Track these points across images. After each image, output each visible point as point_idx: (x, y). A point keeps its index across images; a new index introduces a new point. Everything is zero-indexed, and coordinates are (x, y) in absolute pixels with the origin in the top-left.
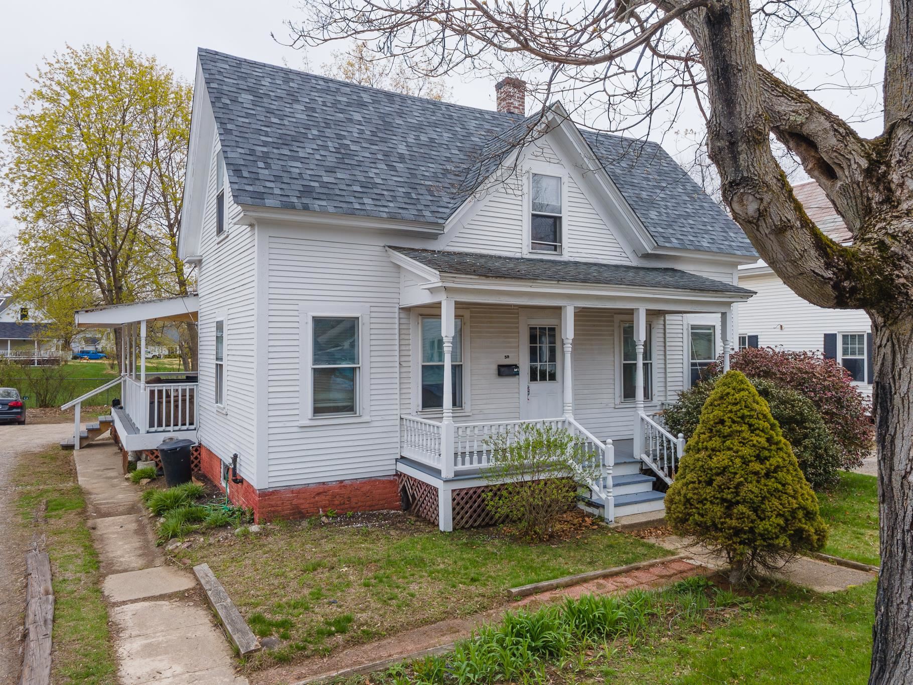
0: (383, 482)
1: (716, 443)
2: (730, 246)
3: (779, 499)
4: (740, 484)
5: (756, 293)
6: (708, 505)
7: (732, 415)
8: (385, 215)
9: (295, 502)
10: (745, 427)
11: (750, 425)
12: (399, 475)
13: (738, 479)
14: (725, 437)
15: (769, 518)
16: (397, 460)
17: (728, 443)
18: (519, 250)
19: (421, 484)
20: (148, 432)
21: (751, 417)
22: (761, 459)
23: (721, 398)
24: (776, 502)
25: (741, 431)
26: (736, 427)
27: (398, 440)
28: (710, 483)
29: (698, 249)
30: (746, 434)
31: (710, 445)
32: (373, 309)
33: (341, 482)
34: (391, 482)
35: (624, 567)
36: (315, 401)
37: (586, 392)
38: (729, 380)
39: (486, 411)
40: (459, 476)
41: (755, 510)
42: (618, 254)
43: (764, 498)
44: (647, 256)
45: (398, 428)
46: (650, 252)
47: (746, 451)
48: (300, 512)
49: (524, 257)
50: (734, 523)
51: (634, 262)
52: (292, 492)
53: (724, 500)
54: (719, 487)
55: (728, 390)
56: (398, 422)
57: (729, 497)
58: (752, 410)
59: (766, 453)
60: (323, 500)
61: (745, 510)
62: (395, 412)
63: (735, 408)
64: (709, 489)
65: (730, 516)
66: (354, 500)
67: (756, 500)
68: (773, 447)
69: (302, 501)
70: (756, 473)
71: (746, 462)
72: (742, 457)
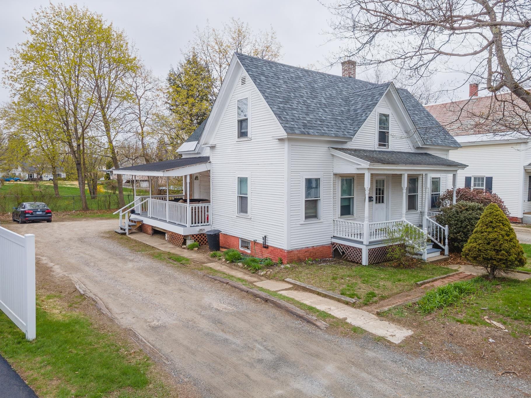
0: (326, 247)
1: (490, 229)
2: (448, 142)
3: (514, 248)
4: (502, 244)
5: (468, 166)
6: (489, 251)
7: (496, 220)
8: (333, 135)
9: (298, 255)
10: (501, 224)
11: (503, 223)
12: (333, 244)
13: (501, 242)
14: (493, 228)
15: (512, 255)
16: (332, 237)
17: (495, 229)
18: (374, 147)
19: (348, 247)
20: (191, 227)
21: (503, 220)
22: (508, 235)
23: (490, 213)
24: (514, 250)
25: (500, 226)
26: (498, 224)
27: (332, 229)
28: (488, 244)
29: (438, 145)
30: (502, 227)
31: (487, 230)
32: (325, 174)
33: (313, 247)
34: (329, 246)
35: (445, 275)
36: (306, 213)
37: (395, 207)
38: (493, 207)
39: (361, 217)
40: (371, 243)
41: (507, 252)
42: (407, 147)
43: (510, 248)
44: (418, 148)
45: (332, 224)
46: (421, 146)
47: (503, 233)
48: (300, 259)
49: (376, 150)
50: (500, 257)
51: (413, 151)
52: (298, 251)
53: (495, 250)
54: (493, 245)
55: (493, 211)
56: (332, 222)
57: (498, 248)
58: (502, 218)
59: (509, 233)
60: (307, 254)
61: (504, 253)
62: (331, 218)
63: (497, 217)
64: (489, 246)
65: (498, 255)
66: (317, 254)
67: (508, 249)
68: (511, 231)
69: (300, 255)
70: (507, 240)
71: (503, 236)
72: (502, 235)
